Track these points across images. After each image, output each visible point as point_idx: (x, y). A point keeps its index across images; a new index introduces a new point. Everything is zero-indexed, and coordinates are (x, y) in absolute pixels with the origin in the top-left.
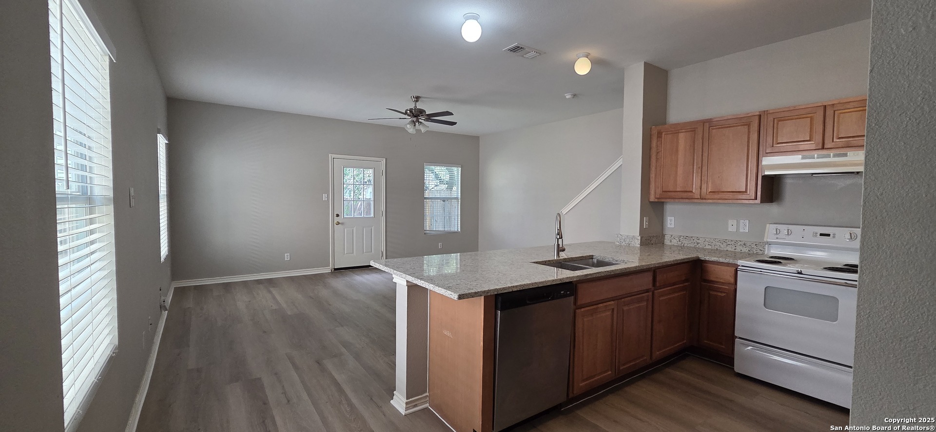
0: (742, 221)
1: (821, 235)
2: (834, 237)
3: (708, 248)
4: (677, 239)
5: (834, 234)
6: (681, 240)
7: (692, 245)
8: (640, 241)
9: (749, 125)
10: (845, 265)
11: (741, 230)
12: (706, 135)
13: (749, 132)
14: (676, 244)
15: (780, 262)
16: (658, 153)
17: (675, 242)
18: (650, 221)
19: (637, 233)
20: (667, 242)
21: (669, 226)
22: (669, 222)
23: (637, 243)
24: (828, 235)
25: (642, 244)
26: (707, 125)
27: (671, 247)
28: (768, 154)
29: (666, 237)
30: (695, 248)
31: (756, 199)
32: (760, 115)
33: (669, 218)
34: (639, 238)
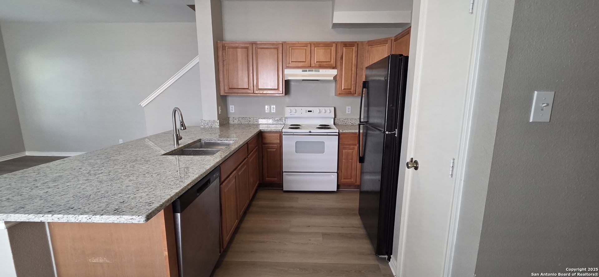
0: (272, 106)
1: (309, 111)
2: (313, 112)
3: (256, 123)
4: (237, 119)
5: (313, 111)
6: (240, 120)
7: (247, 123)
8: (219, 124)
9: (277, 49)
10: (320, 125)
11: (272, 111)
12: (254, 52)
13: (278, 53)
14: (237, 123)
15: (299, 128)
16: (223, 61)
17: (236, 122)
18: (222, 109)
19: (216, 118)
20: (231, 122)
21: (231, 111)
22: (231, 109)
23: (217, 125)
24: (311, 111)
25: (221, 125)
26: (254, 46)
27: (234, 125)
28: (288, 67)
29: (230, 119)
30: (248, 124)
31: (283, 93)
32: (282, 44)
33: (231, 106)
34: (218, 121)
